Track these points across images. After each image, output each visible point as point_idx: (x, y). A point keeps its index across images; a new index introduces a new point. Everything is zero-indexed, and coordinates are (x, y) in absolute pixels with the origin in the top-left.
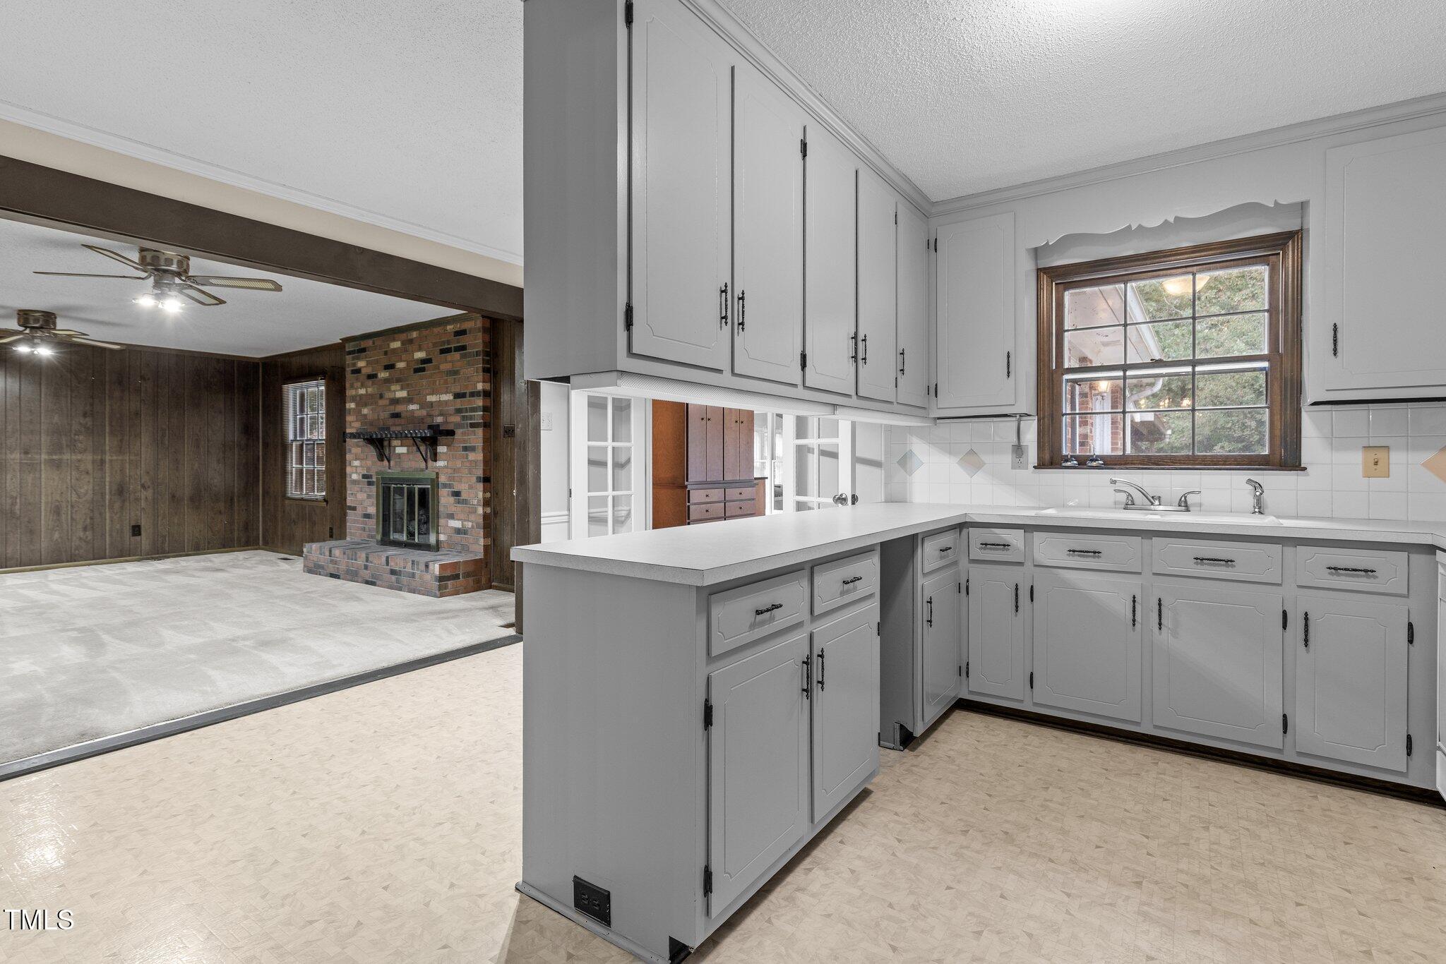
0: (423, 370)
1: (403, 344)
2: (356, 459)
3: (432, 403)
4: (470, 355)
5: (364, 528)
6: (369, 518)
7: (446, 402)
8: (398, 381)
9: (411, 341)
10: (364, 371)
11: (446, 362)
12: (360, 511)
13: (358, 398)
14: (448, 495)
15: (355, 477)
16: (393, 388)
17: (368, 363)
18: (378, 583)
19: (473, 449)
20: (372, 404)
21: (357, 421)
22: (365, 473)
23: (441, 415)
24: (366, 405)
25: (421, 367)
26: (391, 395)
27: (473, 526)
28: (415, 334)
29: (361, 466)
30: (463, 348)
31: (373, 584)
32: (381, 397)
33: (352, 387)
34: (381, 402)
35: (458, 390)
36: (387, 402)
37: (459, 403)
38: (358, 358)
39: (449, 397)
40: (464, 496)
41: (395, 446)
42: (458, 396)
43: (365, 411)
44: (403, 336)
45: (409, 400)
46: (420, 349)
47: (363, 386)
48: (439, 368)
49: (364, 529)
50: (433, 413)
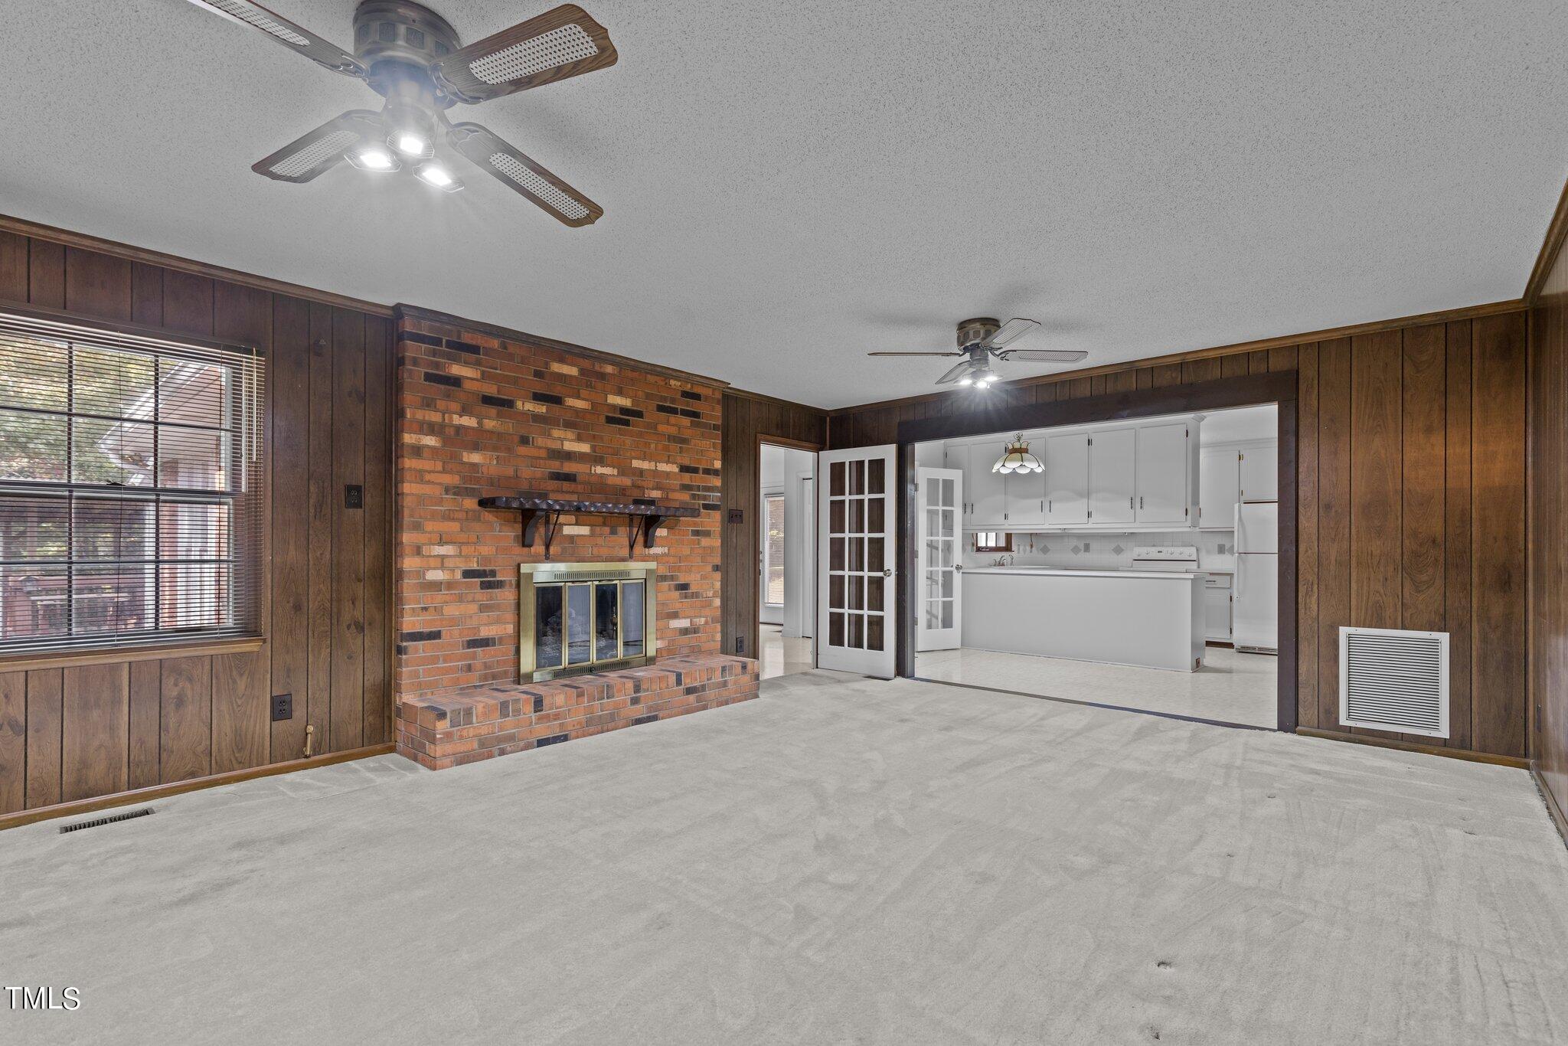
0: (627, 423)
1: (582, 371)
2: (441, 542)
3: (641, 472)
4: (705, 426)
5: (470, 665)
6: (487, 645)
7: (668, 474)
8: (569, 425)
9: (602, 376)
10: (467, 385)
11: (668, 423)
12: (453, 636)
13: (451, 432)
14: (670, 590)
15: (435, 575)
16: (556, 433)
17: (485, 376)
18: (661, 714)
19: (707, 534)
20: (495, 449)
21: (444, 471)
22: (475, 566)
23: (657, 488)
24: (476, 447)
25: (622, 418)
26: (556, 445)
27: (706, 623)
28: (609, 369)
29: (460, 555)
30: (695, 415)
31: (654, 718)
32: (525, 441)
33: (428, 404)
34: (523, 450)
35: (687, 462)
36: (543, 454)
37: (687, 478)
38: (456, 360)
39: (675, 469)
40: (693, 589)
41: (562, 525)
42: (684, 469)
43: (475, 458)
44: (586, 364)
45: (600, 460)
46: (620, 392)
47: (464, 411)
48: (656, 429)
49: (469, 668)
50: (644, 484)
